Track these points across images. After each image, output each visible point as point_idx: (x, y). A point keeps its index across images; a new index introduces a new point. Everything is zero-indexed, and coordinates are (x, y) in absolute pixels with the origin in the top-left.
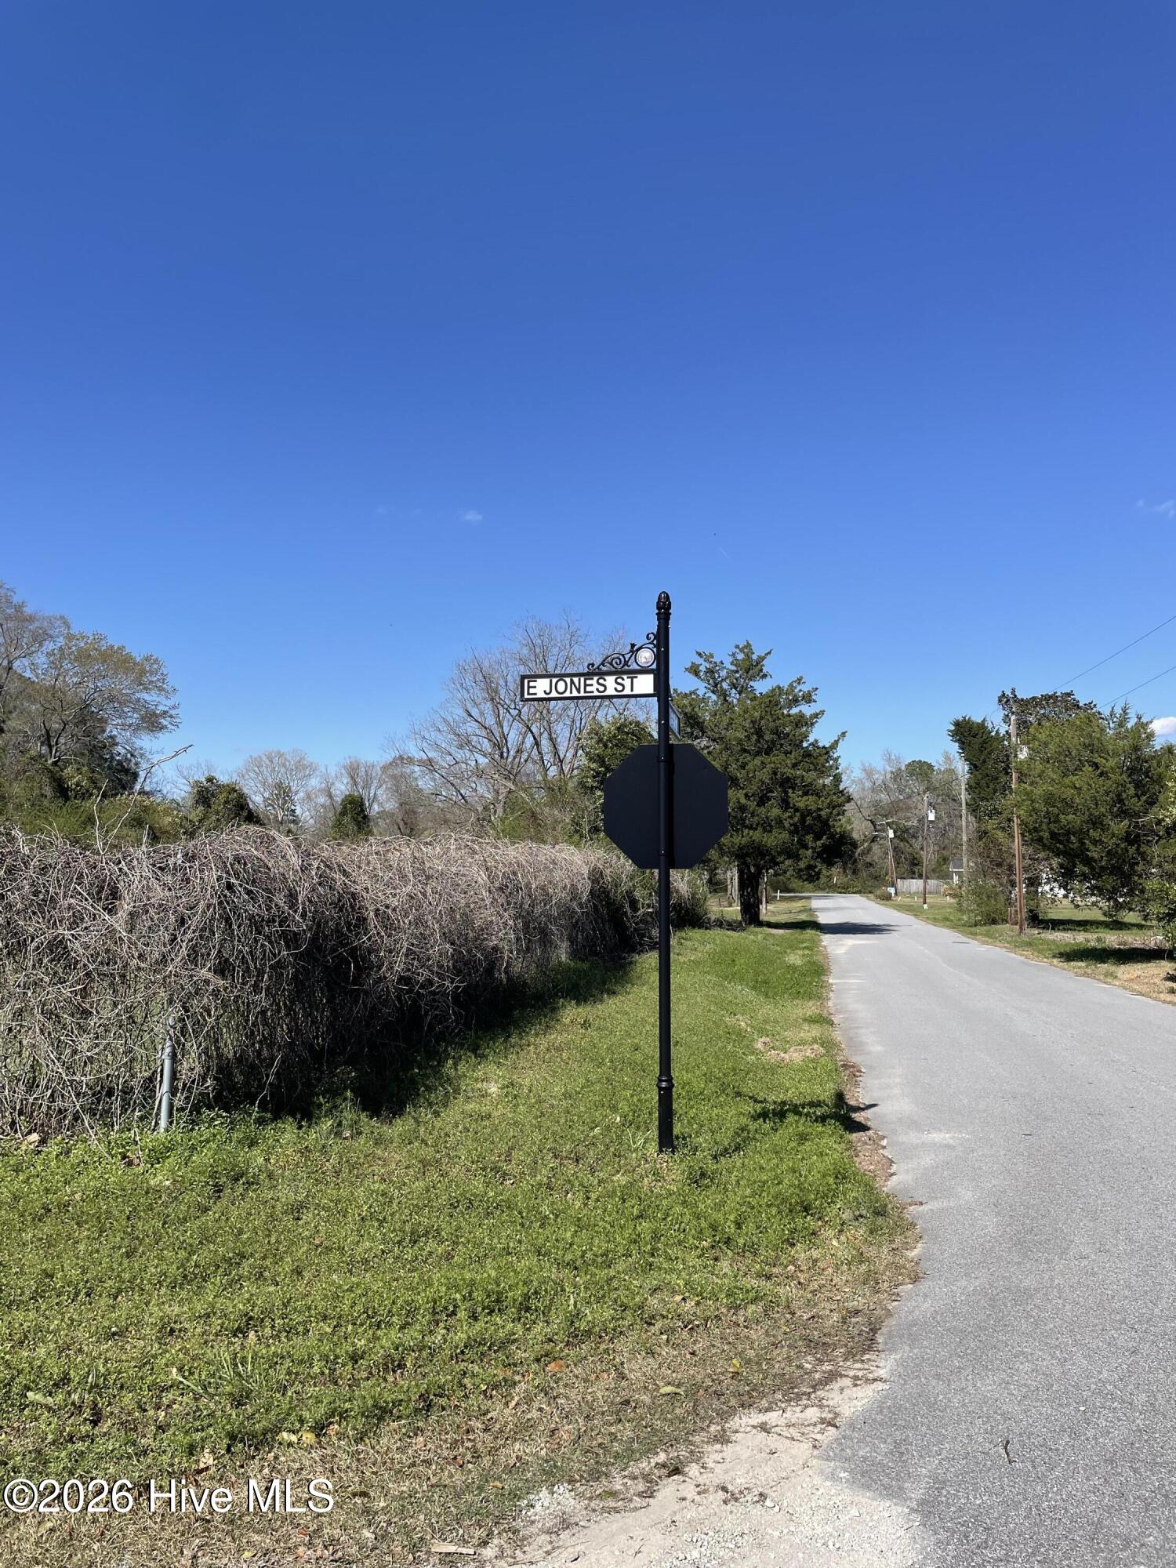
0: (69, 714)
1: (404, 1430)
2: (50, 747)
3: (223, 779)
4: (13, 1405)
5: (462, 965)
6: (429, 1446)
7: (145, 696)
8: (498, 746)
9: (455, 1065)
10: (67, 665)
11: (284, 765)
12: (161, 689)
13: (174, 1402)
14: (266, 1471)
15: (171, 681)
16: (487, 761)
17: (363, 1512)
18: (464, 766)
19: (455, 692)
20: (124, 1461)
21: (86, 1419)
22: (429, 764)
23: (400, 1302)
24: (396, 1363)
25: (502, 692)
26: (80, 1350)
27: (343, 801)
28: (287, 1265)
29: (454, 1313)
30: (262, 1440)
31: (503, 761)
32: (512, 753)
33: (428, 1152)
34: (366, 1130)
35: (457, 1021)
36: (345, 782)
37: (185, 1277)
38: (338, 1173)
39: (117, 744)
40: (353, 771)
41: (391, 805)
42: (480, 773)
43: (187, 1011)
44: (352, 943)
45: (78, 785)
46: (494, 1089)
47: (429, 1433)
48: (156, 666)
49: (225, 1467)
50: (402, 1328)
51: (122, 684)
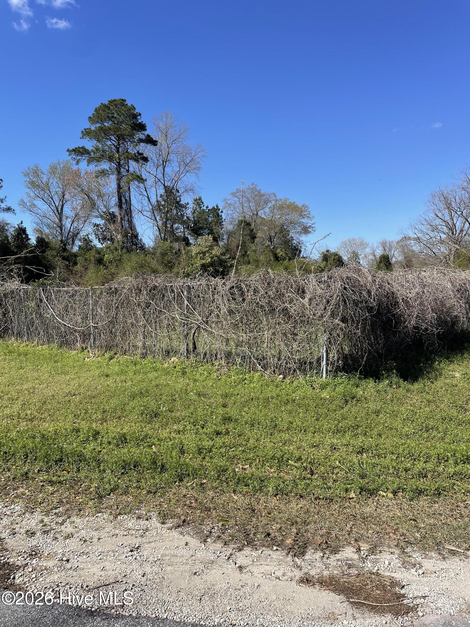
0: (277, 230)
1: (429, 500)
2: (271, 242)
3: (332, 251)
4: (284, 464)
5: (441, 322)
6: (441, 508)
7: (303, 221)
8: (451, 229)
9: (439, 364)
10: (276, 211)
11: (355, 244)
12: (309, 217)
13: (338, 473)
14: (375, 503)
15: (312, 214)
16: (446, 236)
17: (415, 527)
18: (434, 239)
19: (430, 206)
20: (323, 489)
21: (309, 473)
22: (418, 239)
23: (423, 453)
24: (424, 475)
25: (453, 204)
26: (304, 450)
27: (380, 257)
28: (375, 432)
29: (447, 461)
30: (372, 493)
31: (454, 236)
32: (458, 232)
33: (430, 397)
34: (402, 386)
35: (439, 346)
36: (381, 249)
37: (338, 430)
38: (392, 401)
39: (294, 240)
40: (384, 245)
41: (401, 258)
42: (442, 242)
43: (331, 335)
44: (393, 312)
45: (281, 256)
46: (457, 375)
47: (440, 504)
48: (306, 208)
49: (360, 499)
50: (425, 462)
51: (294, 216)
